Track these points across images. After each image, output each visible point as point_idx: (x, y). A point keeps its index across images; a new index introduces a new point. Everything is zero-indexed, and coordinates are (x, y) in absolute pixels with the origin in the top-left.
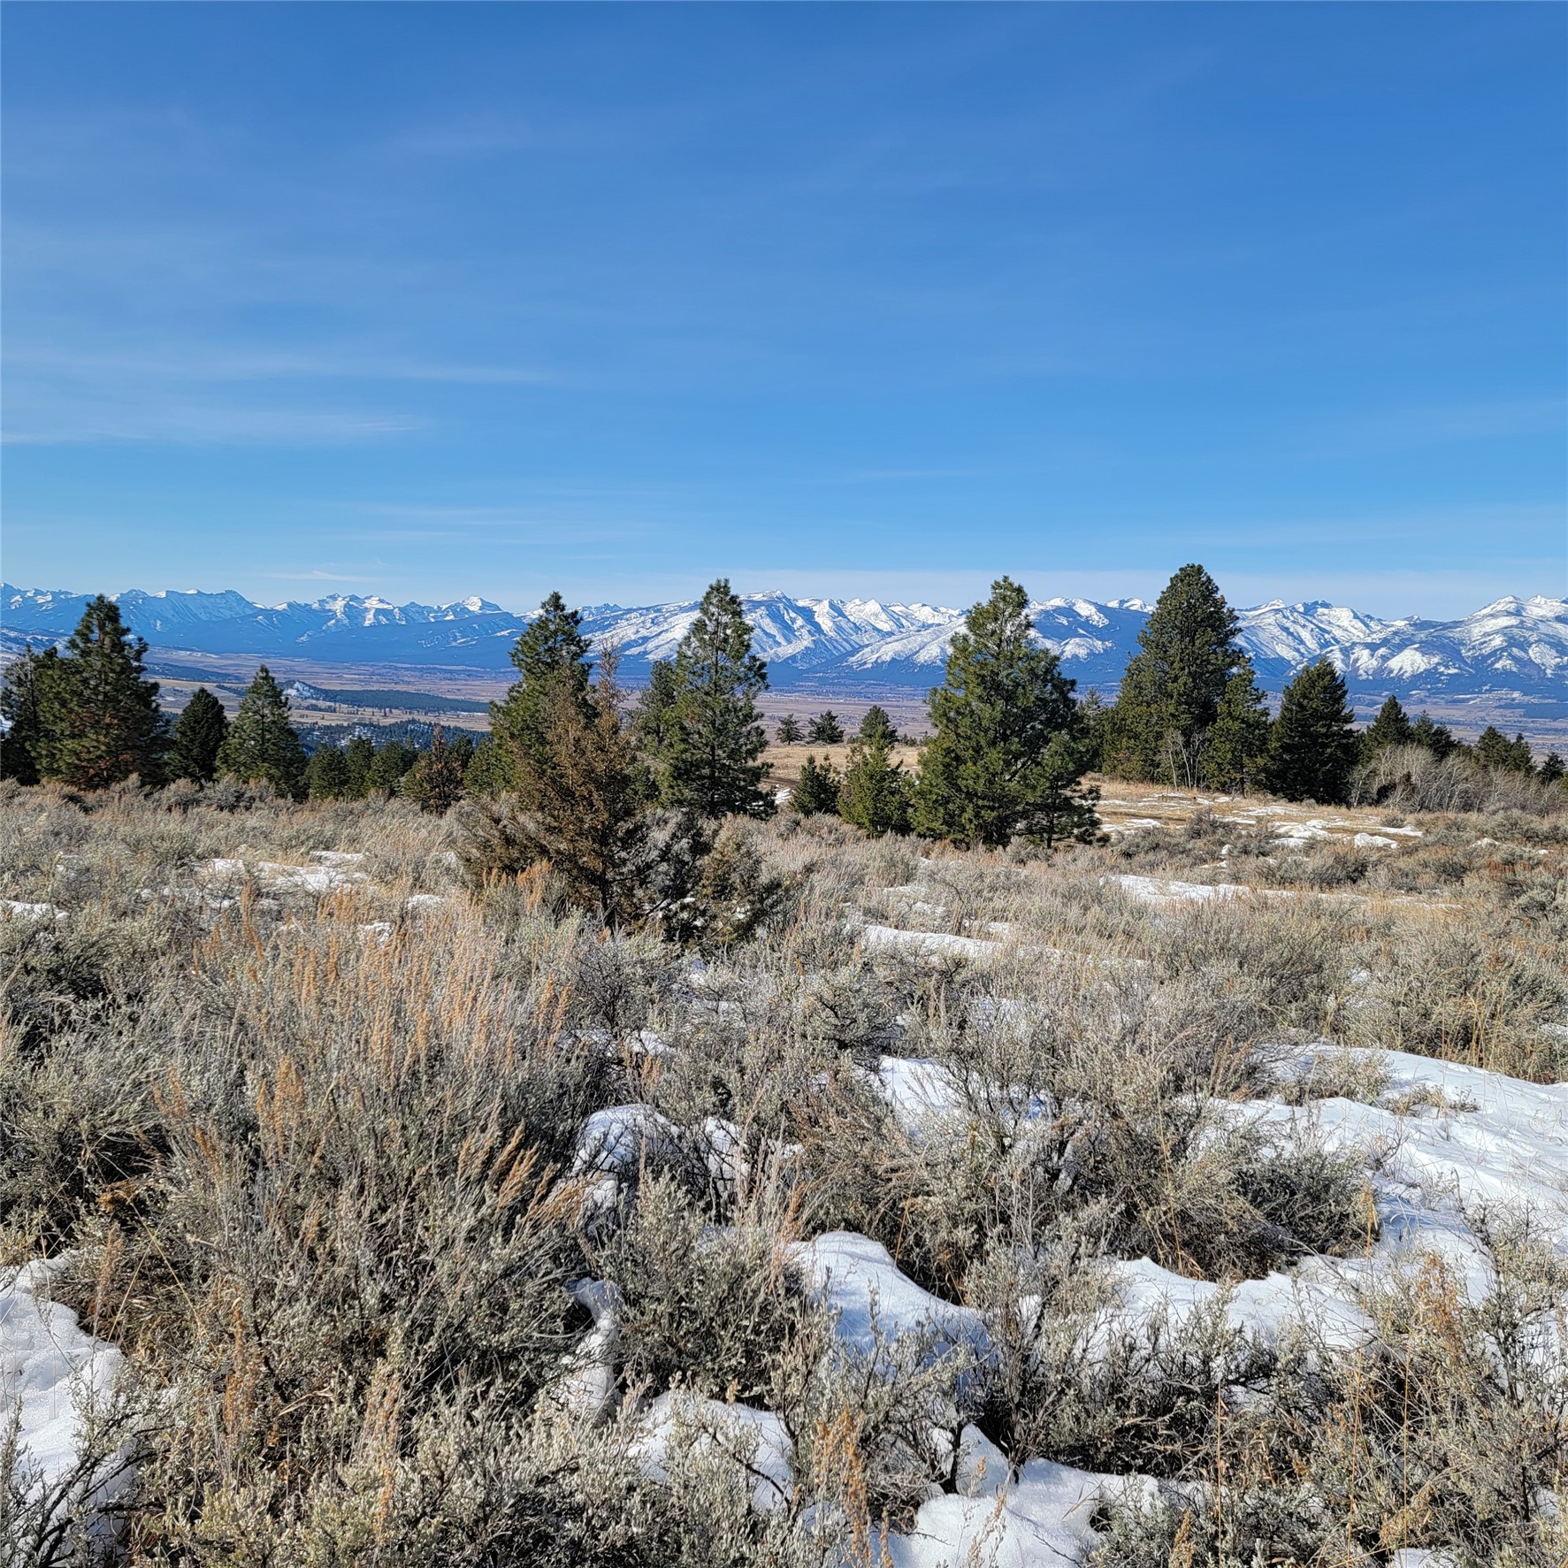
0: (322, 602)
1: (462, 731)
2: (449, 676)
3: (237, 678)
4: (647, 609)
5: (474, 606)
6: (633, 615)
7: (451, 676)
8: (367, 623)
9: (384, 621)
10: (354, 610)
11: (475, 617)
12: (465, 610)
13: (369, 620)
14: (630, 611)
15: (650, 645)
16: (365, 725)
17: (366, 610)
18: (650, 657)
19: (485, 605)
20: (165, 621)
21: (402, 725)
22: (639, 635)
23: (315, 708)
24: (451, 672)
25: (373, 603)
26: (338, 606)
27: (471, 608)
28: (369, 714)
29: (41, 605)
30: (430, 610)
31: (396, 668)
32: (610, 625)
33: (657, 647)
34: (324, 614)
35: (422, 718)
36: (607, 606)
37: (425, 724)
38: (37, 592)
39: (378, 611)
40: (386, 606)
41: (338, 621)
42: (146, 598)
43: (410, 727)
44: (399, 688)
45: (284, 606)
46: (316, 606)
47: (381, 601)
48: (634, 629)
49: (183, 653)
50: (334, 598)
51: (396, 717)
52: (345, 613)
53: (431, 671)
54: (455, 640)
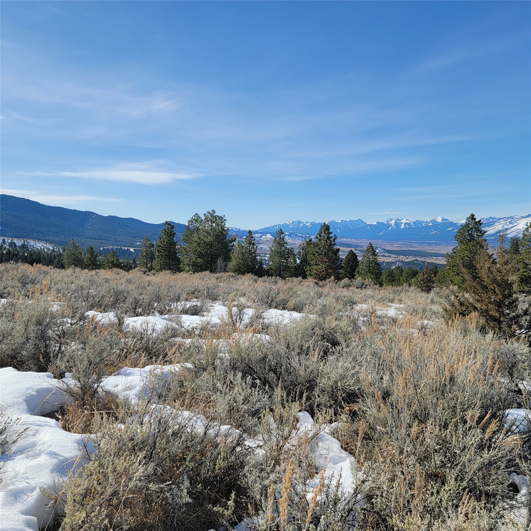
0: (387, 221)
1: (434, 264)
2: (429, 244)
3: (360, 246)
5: (439, 220)
7: (430, 244)
8: (402, 228)
9: (408, 226)
10: (398, 224)
11: (439, 224)
12: (436, 222)
13: (403, 226)
16: (400, 262)
17: (402, 223)
18: (508, 236)
19: (443, 219)
20: (340, 229)
21: (413, 261)
23: (384, 256)
24: (430, 243)
25: (404, 221)
26: (393, 222)
27: (438, 221)
28: (401, 258)
29: (307, 226)
30: (423, 222)
31: (411, 242)
32: (492, 224)
33: (511, 232)
34: (388, 225)
35: (420, 259)
36: (491, 218)
37: (420, 261)
38: (307, 222)
39: (406, 223)
40: (408, 222)
41: (392, 227)
42: (335, 223)
43: (416, 262)
44: (412, 249)
45: (376, 223)
46: (385, 223)
47: (407, 220)
49: (345, 239)
50: (391, 220)
51: (411, 259)
52: (395, 225)
53: (423, 243)
54: (432, 232)
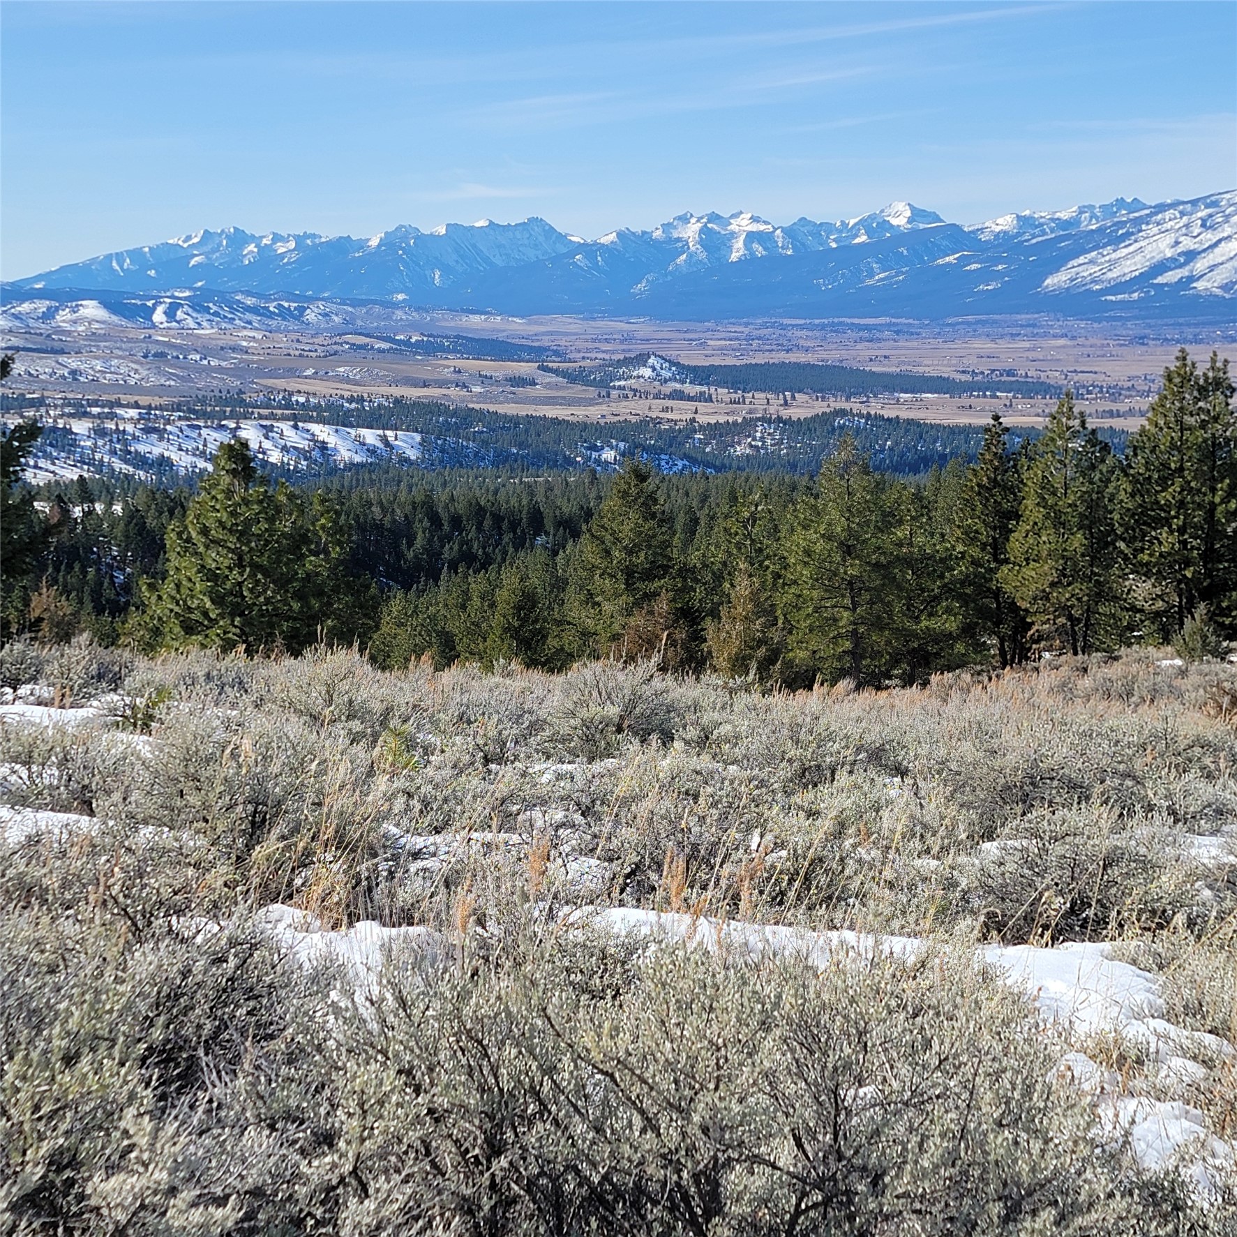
0: (667, 227)
2: (866, 334)
3: (556, 353)
4: (1194, 203)
5: (900, 218)
6: (1168, 215)
7: (871, 335)
8: (734, 257)
9: (759, 251)
10: (714, 240)
11: (900, 237)
12: (885, 225)
13: (737, 251)
14: (1162, 208)
15: (1200, 265)
17: (733, 235)
18: (1200, 285)
19: (917, 214)
20: (446, 270)
22: (1180, 249)
23: (678, 395)
24: (867, 328)
25: (743, 225)
26: (691, 232)
27: (894, 222)
28: (762, 402)
29: (282, 256)
30: (828, 227)
31: (783, 327)
32: (1128, 235)
33: (1212, 268)
34: (671, 246)
36: (1120, 203)
38: (277, 238)
39: (751, 237)
40: (762, 227)
41: (691, 256)
42: (420, 238)
44: (793, 357)
45: (613, 237)
46: (658, 234)
47: (755, 219)
48: (1170, 238)
49: (476, 319)
50: (684, 219)
51: (804, 408)
52: (701, 242)
53: (837, 329)
54: (871, 276)
